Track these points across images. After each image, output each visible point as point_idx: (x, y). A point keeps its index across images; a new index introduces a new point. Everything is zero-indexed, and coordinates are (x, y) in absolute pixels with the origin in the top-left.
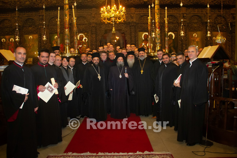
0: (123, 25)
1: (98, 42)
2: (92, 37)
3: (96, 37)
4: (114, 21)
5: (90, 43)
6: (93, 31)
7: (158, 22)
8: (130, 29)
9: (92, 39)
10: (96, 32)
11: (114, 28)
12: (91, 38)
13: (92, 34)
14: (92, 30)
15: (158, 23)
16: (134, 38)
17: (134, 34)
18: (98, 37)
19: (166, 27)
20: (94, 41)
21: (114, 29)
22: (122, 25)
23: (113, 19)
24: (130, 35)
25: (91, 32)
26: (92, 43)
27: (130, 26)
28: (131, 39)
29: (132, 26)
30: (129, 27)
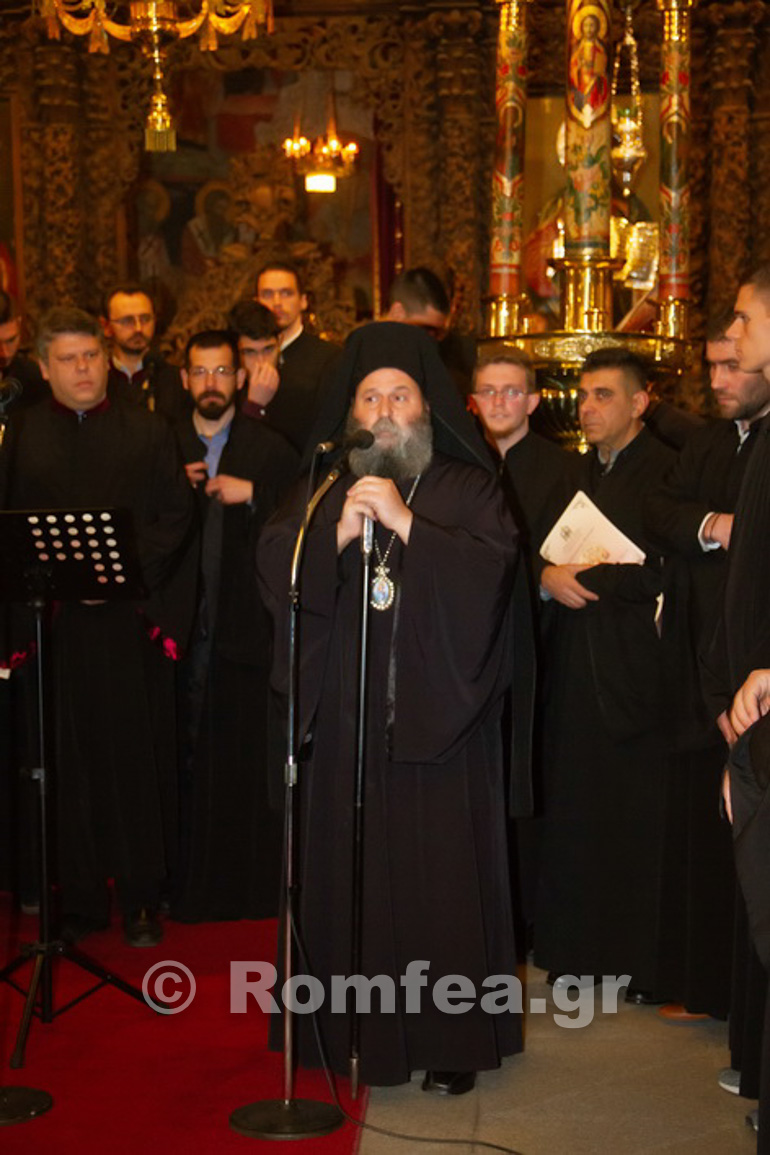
0: (359, 21)
1: (106, 204)
2: (40, 148)
3: (88, 152)
4: (160, 32)
5: (28, 209)
6: (49, 90)
7: (594, 36)
8: (434, 65)
9: (40, 174)
10: (81, 96)
11: (160, 100)
12: (36, 163)
13: (41, 116)
14: (38, 75)
15: (588, 45)
16: (471, 167)
17: (463, 117)
18: (103, 152)
19: (673, 76)
20: (60, 189)
21: (160, 118)
22: (354, 29)
23: (152, 13)
24: (435, 137)
25: (35, 98)
26: (41, 220)
27: (432, 43)
28: (436, 172)
29: (449, 31)
30: (418, 44)
